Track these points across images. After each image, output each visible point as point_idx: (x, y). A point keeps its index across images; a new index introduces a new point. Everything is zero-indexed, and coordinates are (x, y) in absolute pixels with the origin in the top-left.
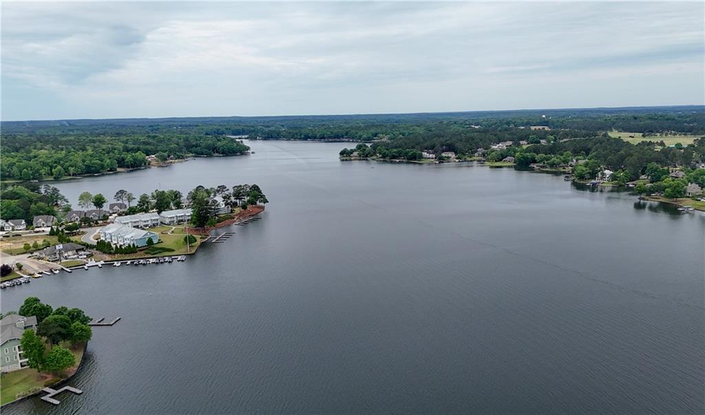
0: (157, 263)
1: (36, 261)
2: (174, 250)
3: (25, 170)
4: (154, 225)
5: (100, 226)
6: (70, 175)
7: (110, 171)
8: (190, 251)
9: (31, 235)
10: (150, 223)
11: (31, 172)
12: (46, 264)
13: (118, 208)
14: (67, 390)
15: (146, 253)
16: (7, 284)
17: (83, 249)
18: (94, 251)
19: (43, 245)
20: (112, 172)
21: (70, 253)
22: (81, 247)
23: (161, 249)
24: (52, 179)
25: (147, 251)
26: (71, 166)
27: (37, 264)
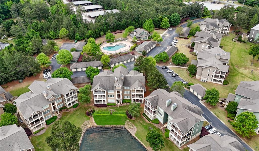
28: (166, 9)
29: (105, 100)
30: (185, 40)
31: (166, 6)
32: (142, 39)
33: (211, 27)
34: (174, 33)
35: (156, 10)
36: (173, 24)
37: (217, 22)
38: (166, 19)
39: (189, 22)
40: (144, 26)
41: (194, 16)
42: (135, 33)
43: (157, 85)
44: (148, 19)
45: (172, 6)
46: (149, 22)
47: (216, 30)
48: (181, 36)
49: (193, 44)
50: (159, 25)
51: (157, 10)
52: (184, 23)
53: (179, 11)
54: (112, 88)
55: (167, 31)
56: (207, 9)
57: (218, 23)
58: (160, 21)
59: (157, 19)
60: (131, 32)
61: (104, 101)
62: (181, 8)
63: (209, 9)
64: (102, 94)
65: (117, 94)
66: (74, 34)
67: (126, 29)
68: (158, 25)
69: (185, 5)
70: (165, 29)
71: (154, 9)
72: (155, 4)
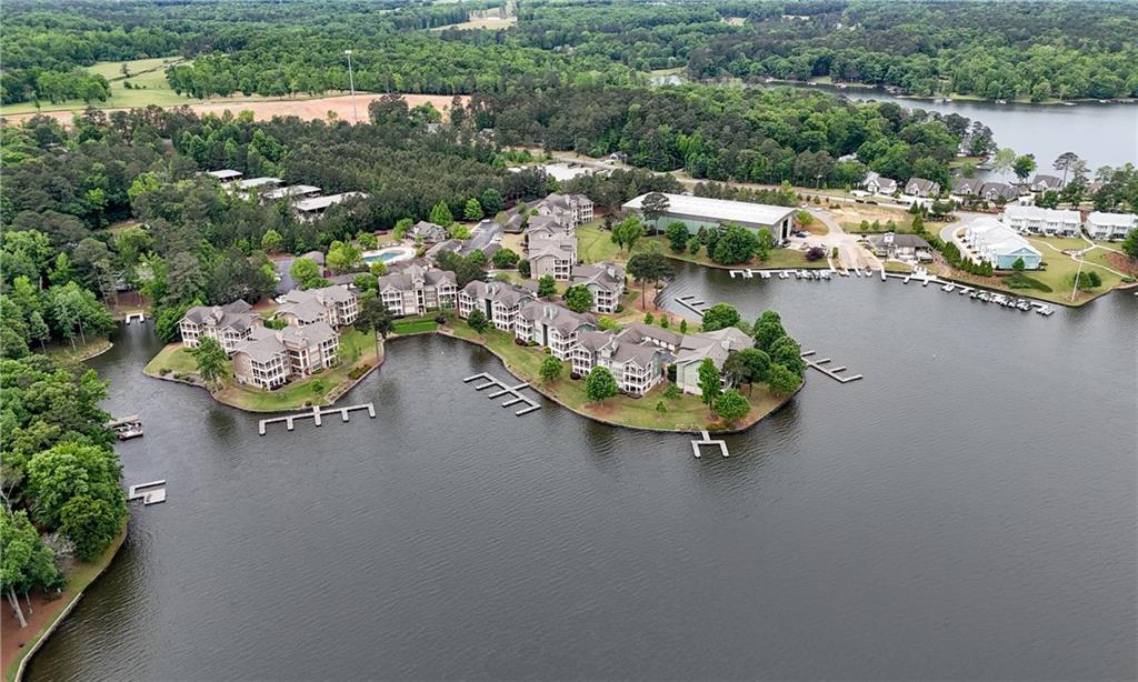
0: (1003, 305)
1: (862, 248)
2: (1049, 290)
3: (995, 82)
4: (1065, 233)
5: (990, 213)
6: (1058, 97)
7: (1132, 96)
8: (1076, 300)
9: (891, 206)
10: (1059, 229)
11: (1002, 87)
12: (870, 258)
13: (1045, 185)
14: (719, 445)
15: (1004, 283)
16: (805, 273)
17: (925, 248)
18: (938, 255)
19: (886, 227)
20: (1132, 100)
21: (906, 250)
22: (925, 244)
23: (1032, 281)
24: (1029, 101)
25: (1005, 279)
26: (1066, 83)
27: (859, 253)
28: (472, 184)
29: (401, 308)
30: (517, 236)
31: (469, 178)
32: (434, 240)
33: (557, 209)
34: (495, 227)
35: (450, 186)
36: (489, 212)
37: (567, 198)
38: (473, 202)
39: (521, 204)
40: (431, 217)
41: (531, 194)
42: (416, 230)
43: (472, 277)
44: (438, 203)
45: (482, 177)
46: (440, 209)
47: (567, 212)
48: (507, 230)
49: (527, 239)
50: (463, 214)
51: (452, 185)
52: (513, 209)
53: (497, 186)
54: (410, 287)
55: (480, 224)
56: (554, 179)
57: (567, 202)
58: (462, 206)
59: (456, 202)
60: (407, 229)
61: (399, 310)
62: (501, 180)
63: (558, 179)
64: (396, 299)
65: (417, 297)
66: (293, 241)
67: (399, 223)
68: (459, 214)
69: (510, 173)
70: (476, 222)
71: (445, 186)
72: (446, 175)
